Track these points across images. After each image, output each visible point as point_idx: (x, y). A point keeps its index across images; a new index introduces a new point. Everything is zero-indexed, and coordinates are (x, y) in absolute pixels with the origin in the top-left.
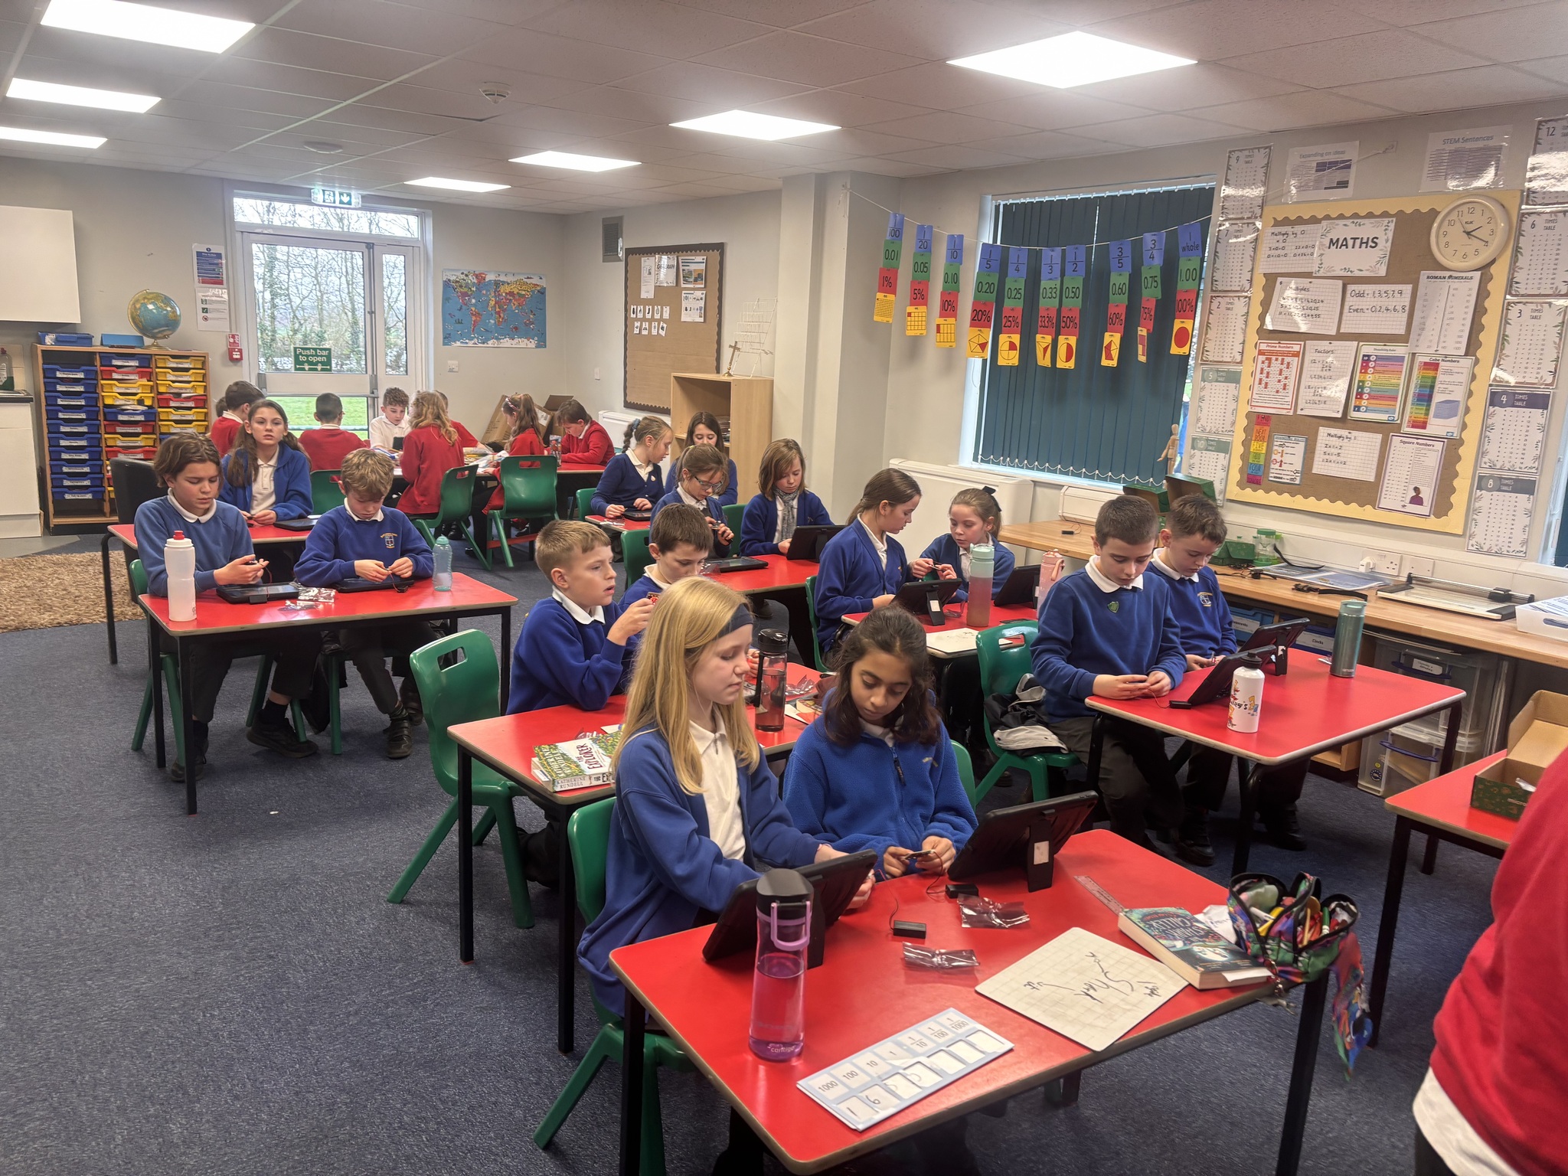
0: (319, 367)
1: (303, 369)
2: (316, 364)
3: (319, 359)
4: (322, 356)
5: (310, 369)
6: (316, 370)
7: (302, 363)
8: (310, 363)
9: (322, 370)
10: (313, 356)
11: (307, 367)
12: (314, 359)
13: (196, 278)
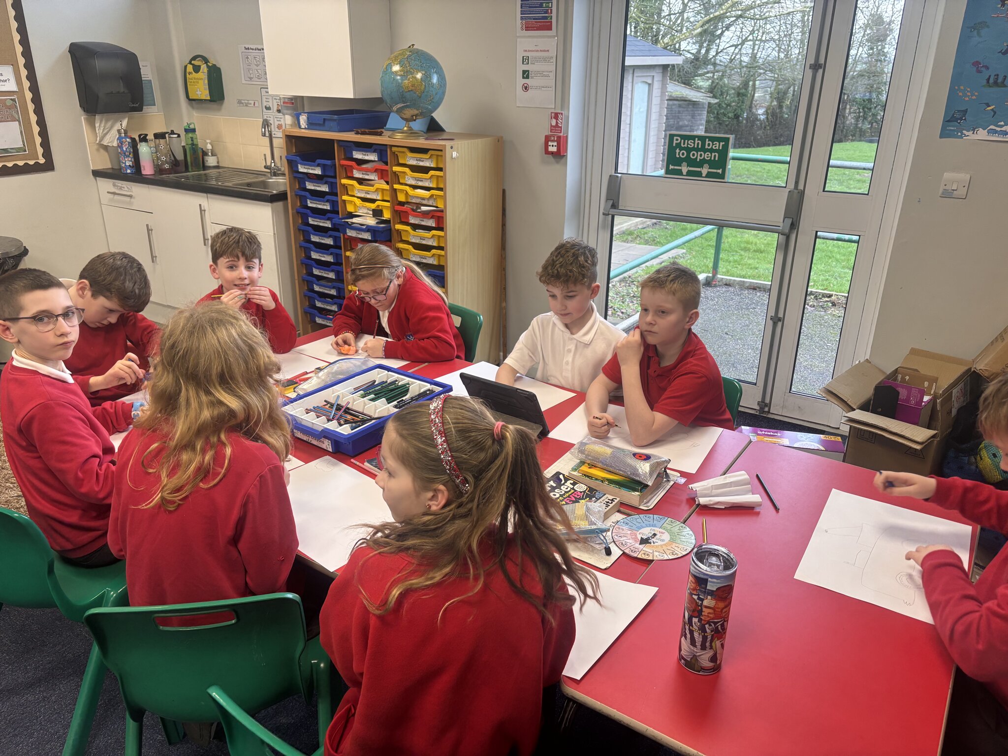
0: (705, 171)
1: (679, 172)
2: (701, 164)
3: (707, 156)
4: (711, 151)
5: (690, 173)
6: (699, 174)
7: (679, 162)
8: (691, 163)
9: (709, 175)
10: (697, 150)
11: (685, 169)
12: (698, 156)
13: (519, 21)
